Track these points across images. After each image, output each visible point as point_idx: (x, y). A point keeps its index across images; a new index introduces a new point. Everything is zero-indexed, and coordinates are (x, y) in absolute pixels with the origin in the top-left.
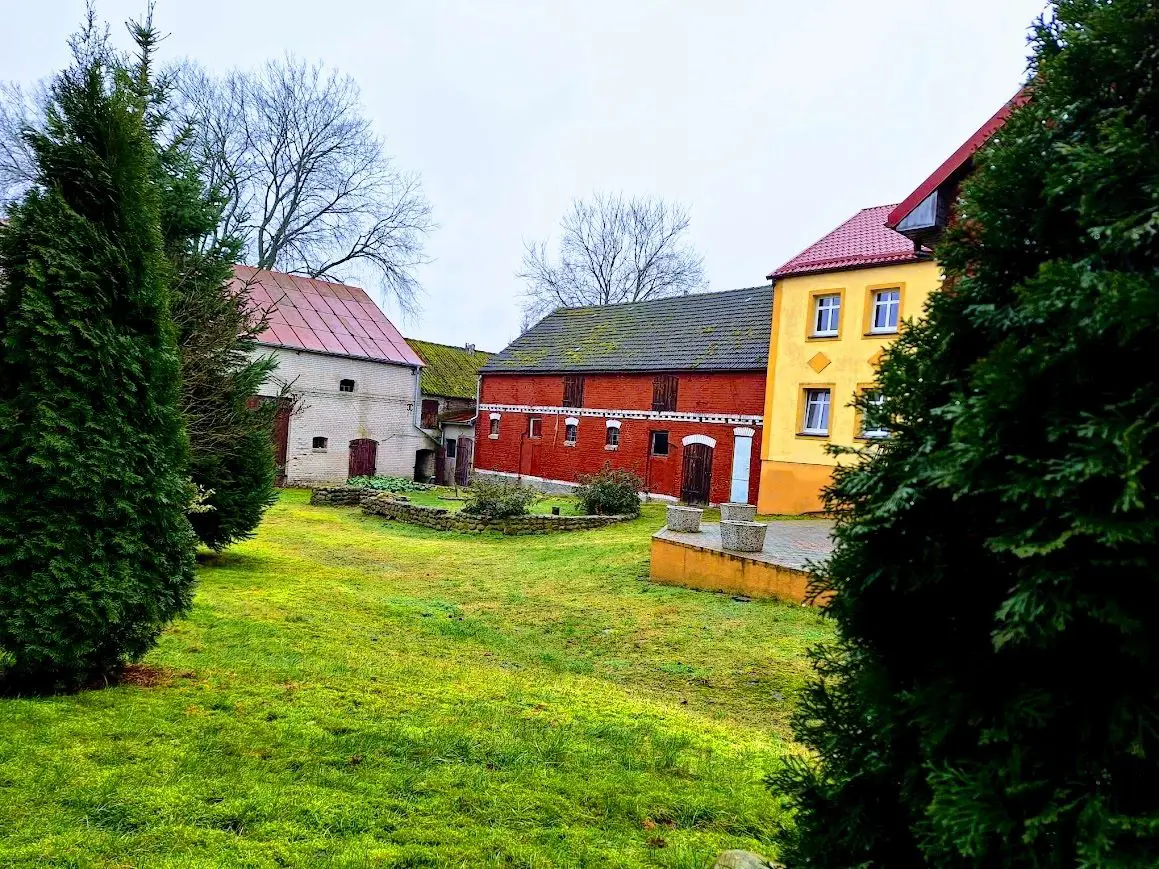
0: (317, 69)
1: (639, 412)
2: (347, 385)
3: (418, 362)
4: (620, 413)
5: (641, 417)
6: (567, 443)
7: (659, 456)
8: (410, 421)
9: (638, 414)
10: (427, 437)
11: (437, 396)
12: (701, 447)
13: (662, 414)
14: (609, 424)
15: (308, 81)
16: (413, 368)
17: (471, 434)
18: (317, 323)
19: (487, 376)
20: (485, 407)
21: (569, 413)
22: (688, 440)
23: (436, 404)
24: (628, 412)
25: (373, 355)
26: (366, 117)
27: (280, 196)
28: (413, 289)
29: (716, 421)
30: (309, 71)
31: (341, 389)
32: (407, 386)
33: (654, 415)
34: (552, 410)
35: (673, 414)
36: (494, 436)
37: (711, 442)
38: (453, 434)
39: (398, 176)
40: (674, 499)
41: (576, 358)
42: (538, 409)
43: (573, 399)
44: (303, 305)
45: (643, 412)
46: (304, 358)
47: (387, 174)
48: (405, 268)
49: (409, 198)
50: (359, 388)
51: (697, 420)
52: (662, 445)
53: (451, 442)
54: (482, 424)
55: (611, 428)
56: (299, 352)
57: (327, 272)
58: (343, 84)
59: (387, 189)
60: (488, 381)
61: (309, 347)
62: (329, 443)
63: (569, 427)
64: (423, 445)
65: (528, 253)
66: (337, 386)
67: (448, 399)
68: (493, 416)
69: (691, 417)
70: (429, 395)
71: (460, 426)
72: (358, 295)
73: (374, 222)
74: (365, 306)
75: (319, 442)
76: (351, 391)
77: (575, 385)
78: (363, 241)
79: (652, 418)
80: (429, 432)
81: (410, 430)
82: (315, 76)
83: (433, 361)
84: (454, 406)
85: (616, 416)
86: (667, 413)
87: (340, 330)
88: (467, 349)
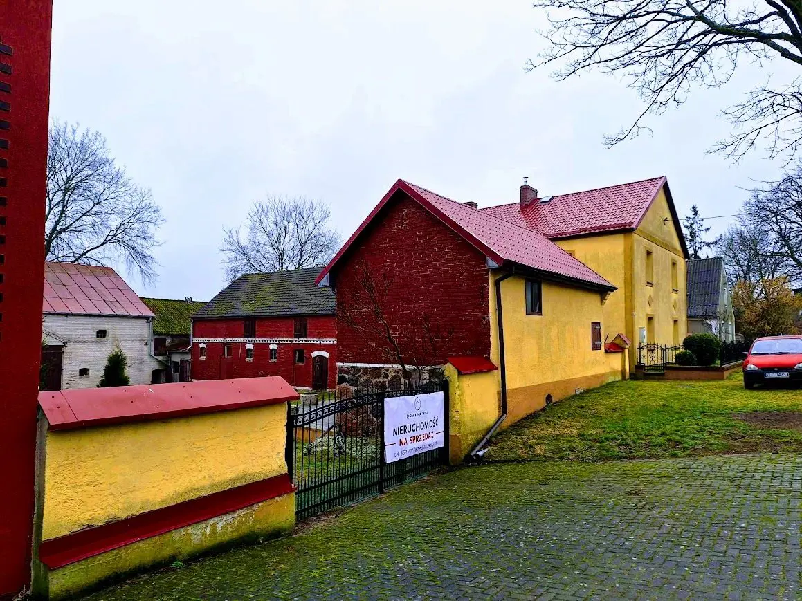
0: (75, 128)
1: (287, 339)
2: (102, 334)
3: (150, 314)
4: (276, 340)
5: (289, 342)
6: (247, 360)
7: (300, 364)
8: (146, 352)
9: (287, 340)
10: (159, 361)
11: (165, 334)
12: (321, 357)
13: (300, 339)
14: (271, 347)
15: (69, 135)
16: (147, 318)
17: (188, 358)
18: (79, 295)
19: (197, 321)
20: (196, 340)
21: (248, 342)
22: (315, 354)
23: (165, 339)
24: (281, 339)
25: (118, 313)
26: (110, 157)
27: (52, 206)
28: (150, 261)
29: (328, 343)
30: (69, 130)
31: (98, 336)
32: (144, 330)
33: (296, 341)
34: (238, 340)
35: (305, 339)
36: (203, 358)
37: (326, 355)
38: (177, 358)
39: (135, 191)
40: (309, 389)
41: (251, 308)
42: (229, 340)
43: (249, 334)
44: (70, 283)
45: (290, 339)
46: (70, 318)
47: (128, 188)
48: (143, 249)
49: (143, 204)
50: (110, 335)
51: (318, 343)
52: (301, 359)
53: (176, 363)
54: (196, 350)
55: (273, 349)
56: (67, 315)
57: (88, 255)
58: (94, 137)
59: (129, 199)
60: (198, 324)
61: (74, 311)
62: (90, 372)
63: (249, 350)
64: (156, 366)
65: (227, 237)
66: (94, 335)
67: (172, 336)
68: (201, 346)
69: (315, 341)
70: (159, 334)
71: (181, 353)
72: (108, 272)
73: (120, 220)
74: (114, 280)
75: (84, 372)
76: (104, 336)
77: (250, 325)
78: (112, 233)
79: (294, 342)
80: (160, 358)
81: (146, 358)
82: (74, 132)
83: (162, 311)
84: (177, 340)
85: (275, 342)
86: (302, 339)
87: (95, 297)
88: (187, 301)
